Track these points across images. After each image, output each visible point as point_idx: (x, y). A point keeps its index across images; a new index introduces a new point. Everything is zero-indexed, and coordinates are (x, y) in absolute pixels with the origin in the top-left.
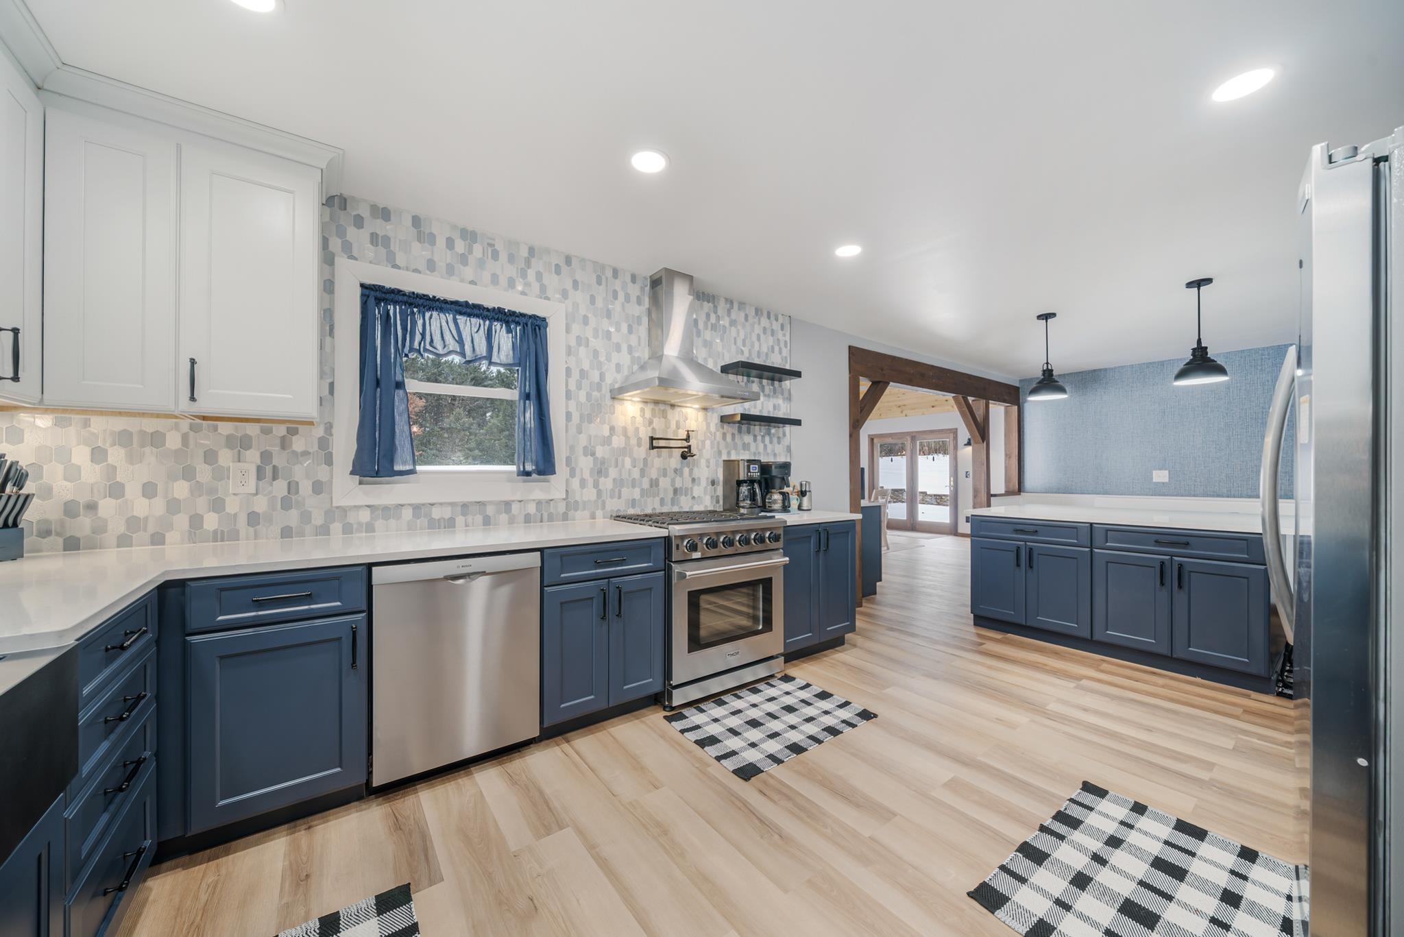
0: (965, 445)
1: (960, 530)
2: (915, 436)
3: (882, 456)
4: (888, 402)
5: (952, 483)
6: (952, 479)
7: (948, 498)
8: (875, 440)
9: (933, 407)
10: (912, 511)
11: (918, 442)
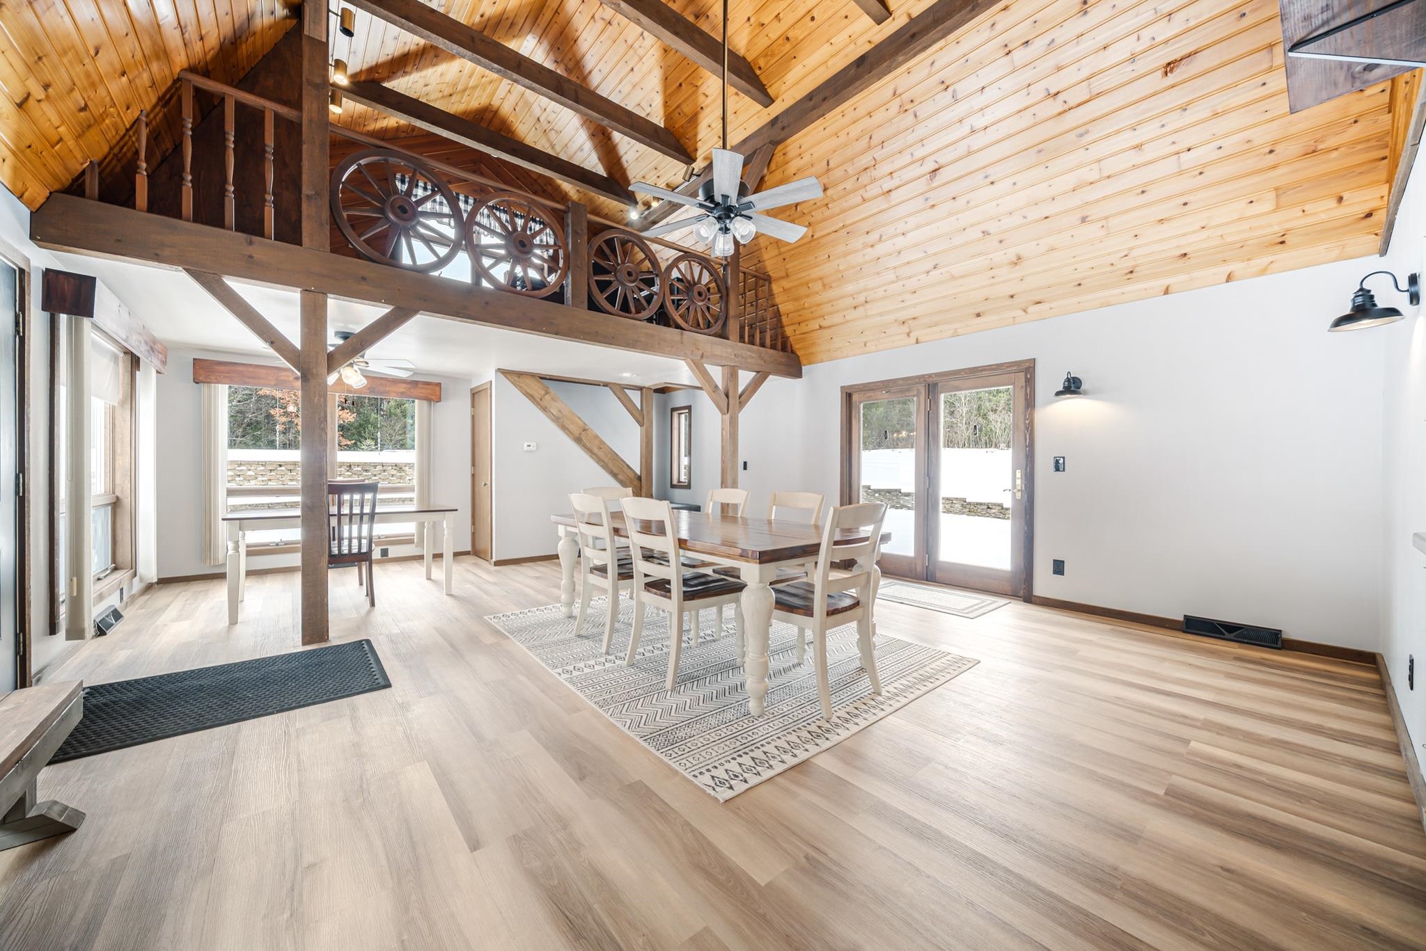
0: (1059, 394)
1: (1039, 590)
2: (936, 385)
3: (866, 448)
4: (881, 314)
5: (1019, 482)
6: (1018, 475)
7: (1010, 512)
8: (855, 398)
9: (978, 315)
10: (927, 534)
11: (942, 397)
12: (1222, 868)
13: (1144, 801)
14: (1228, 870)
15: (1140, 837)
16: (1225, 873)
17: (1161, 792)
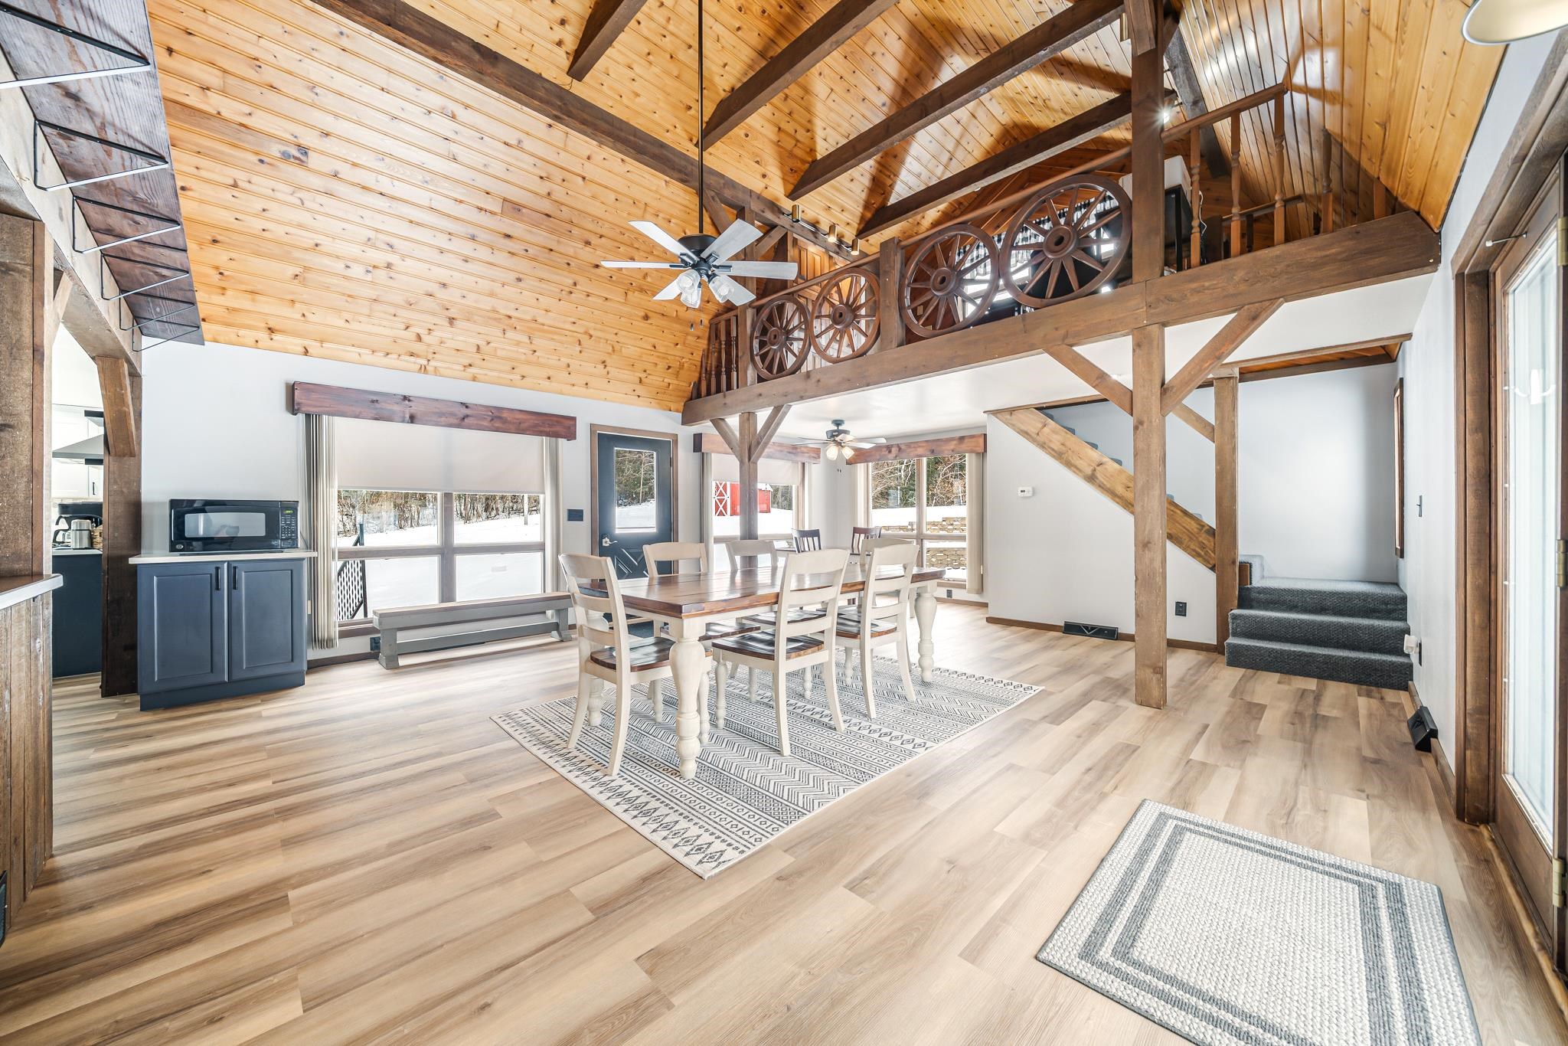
12: (210, 871)
13: (300, 874)
14: (204, 873)
15: (283, 846)
16: (206, 869)
17: (292, 894)
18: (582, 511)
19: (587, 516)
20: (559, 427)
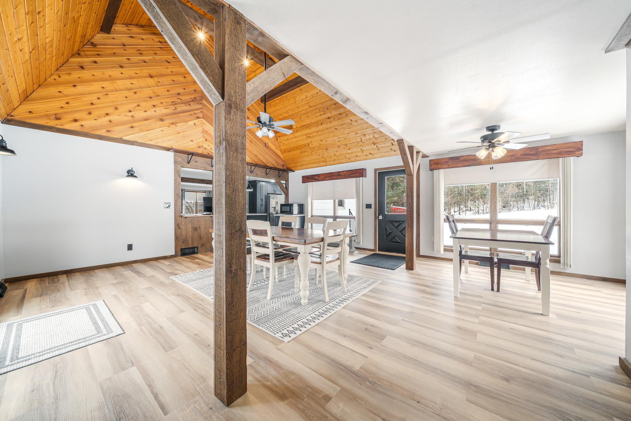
18: (371, 205)
19: (373, 206)
20: (360, 173)
